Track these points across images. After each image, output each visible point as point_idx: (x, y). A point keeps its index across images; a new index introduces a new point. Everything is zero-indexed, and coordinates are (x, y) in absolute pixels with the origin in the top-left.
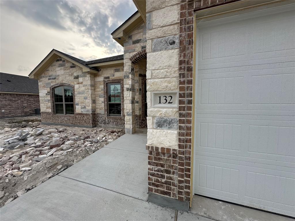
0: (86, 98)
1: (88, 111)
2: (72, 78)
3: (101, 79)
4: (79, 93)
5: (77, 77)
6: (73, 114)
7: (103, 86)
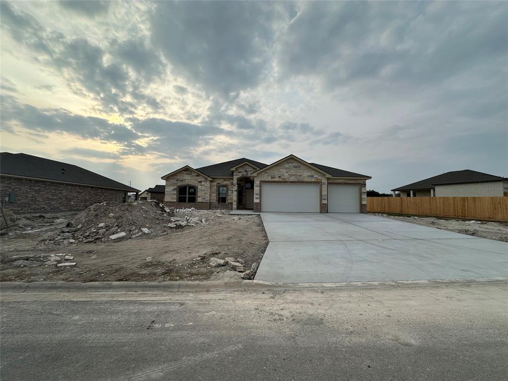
0: (206, 194)
1: (207, 200)
2: (197, 182)
3: (215, 184)
4: (201, 191)
5: (201, 182)
6: (195, 202)
7: (216, 188)
